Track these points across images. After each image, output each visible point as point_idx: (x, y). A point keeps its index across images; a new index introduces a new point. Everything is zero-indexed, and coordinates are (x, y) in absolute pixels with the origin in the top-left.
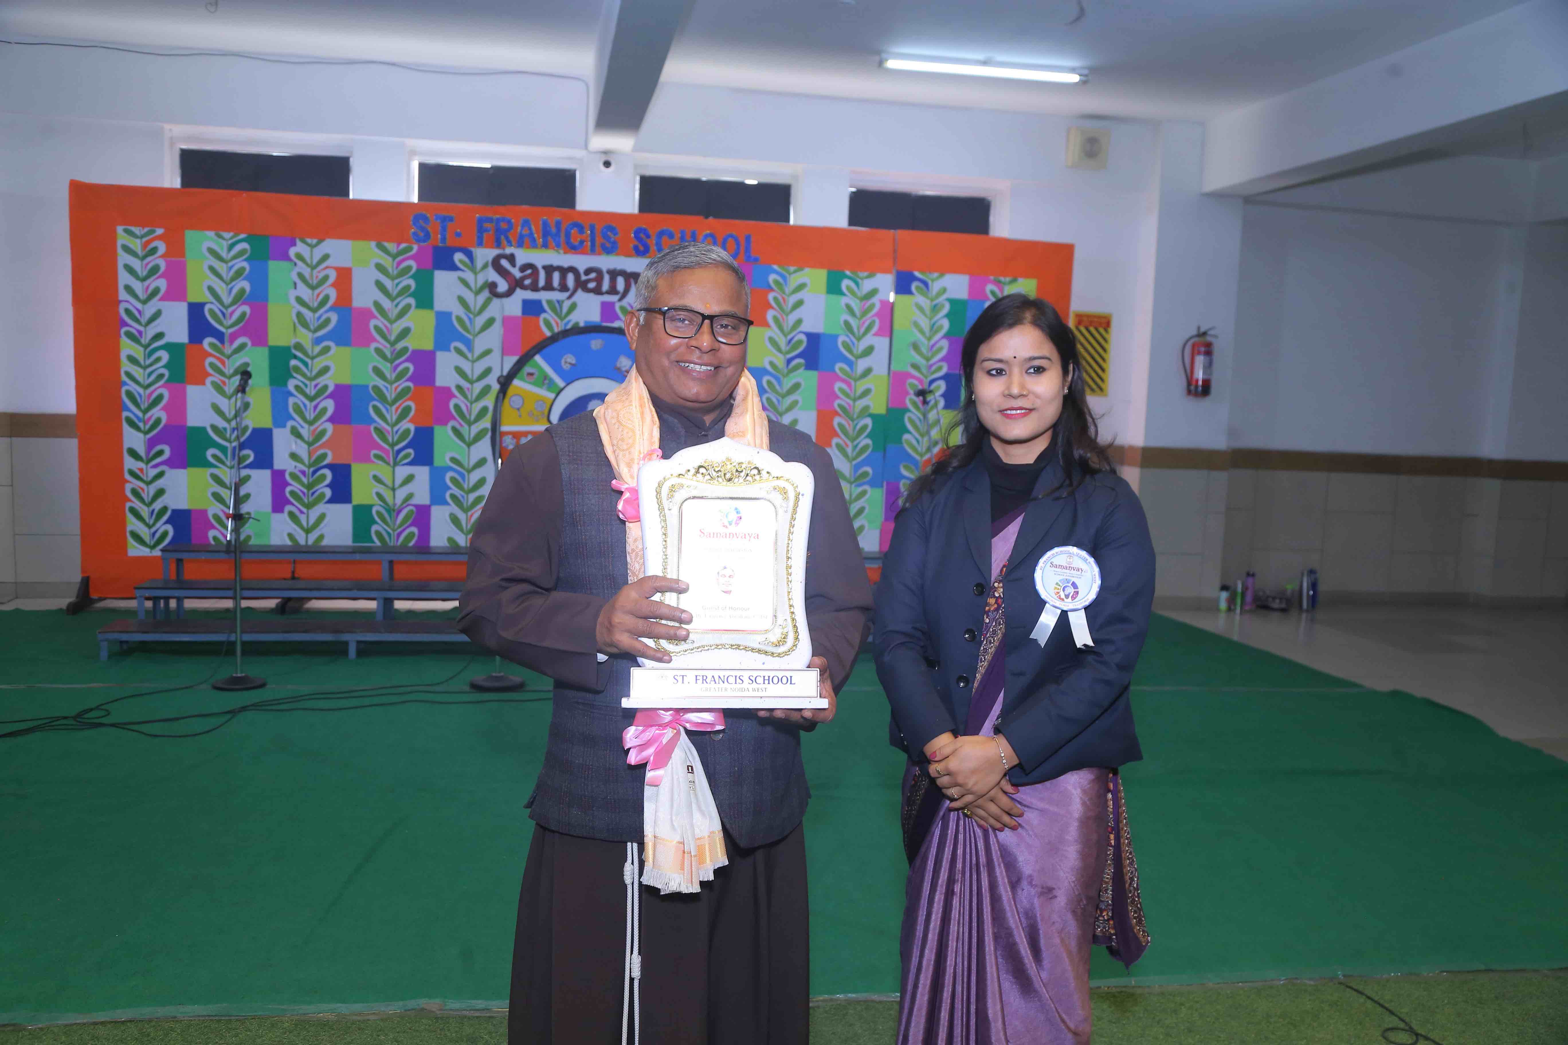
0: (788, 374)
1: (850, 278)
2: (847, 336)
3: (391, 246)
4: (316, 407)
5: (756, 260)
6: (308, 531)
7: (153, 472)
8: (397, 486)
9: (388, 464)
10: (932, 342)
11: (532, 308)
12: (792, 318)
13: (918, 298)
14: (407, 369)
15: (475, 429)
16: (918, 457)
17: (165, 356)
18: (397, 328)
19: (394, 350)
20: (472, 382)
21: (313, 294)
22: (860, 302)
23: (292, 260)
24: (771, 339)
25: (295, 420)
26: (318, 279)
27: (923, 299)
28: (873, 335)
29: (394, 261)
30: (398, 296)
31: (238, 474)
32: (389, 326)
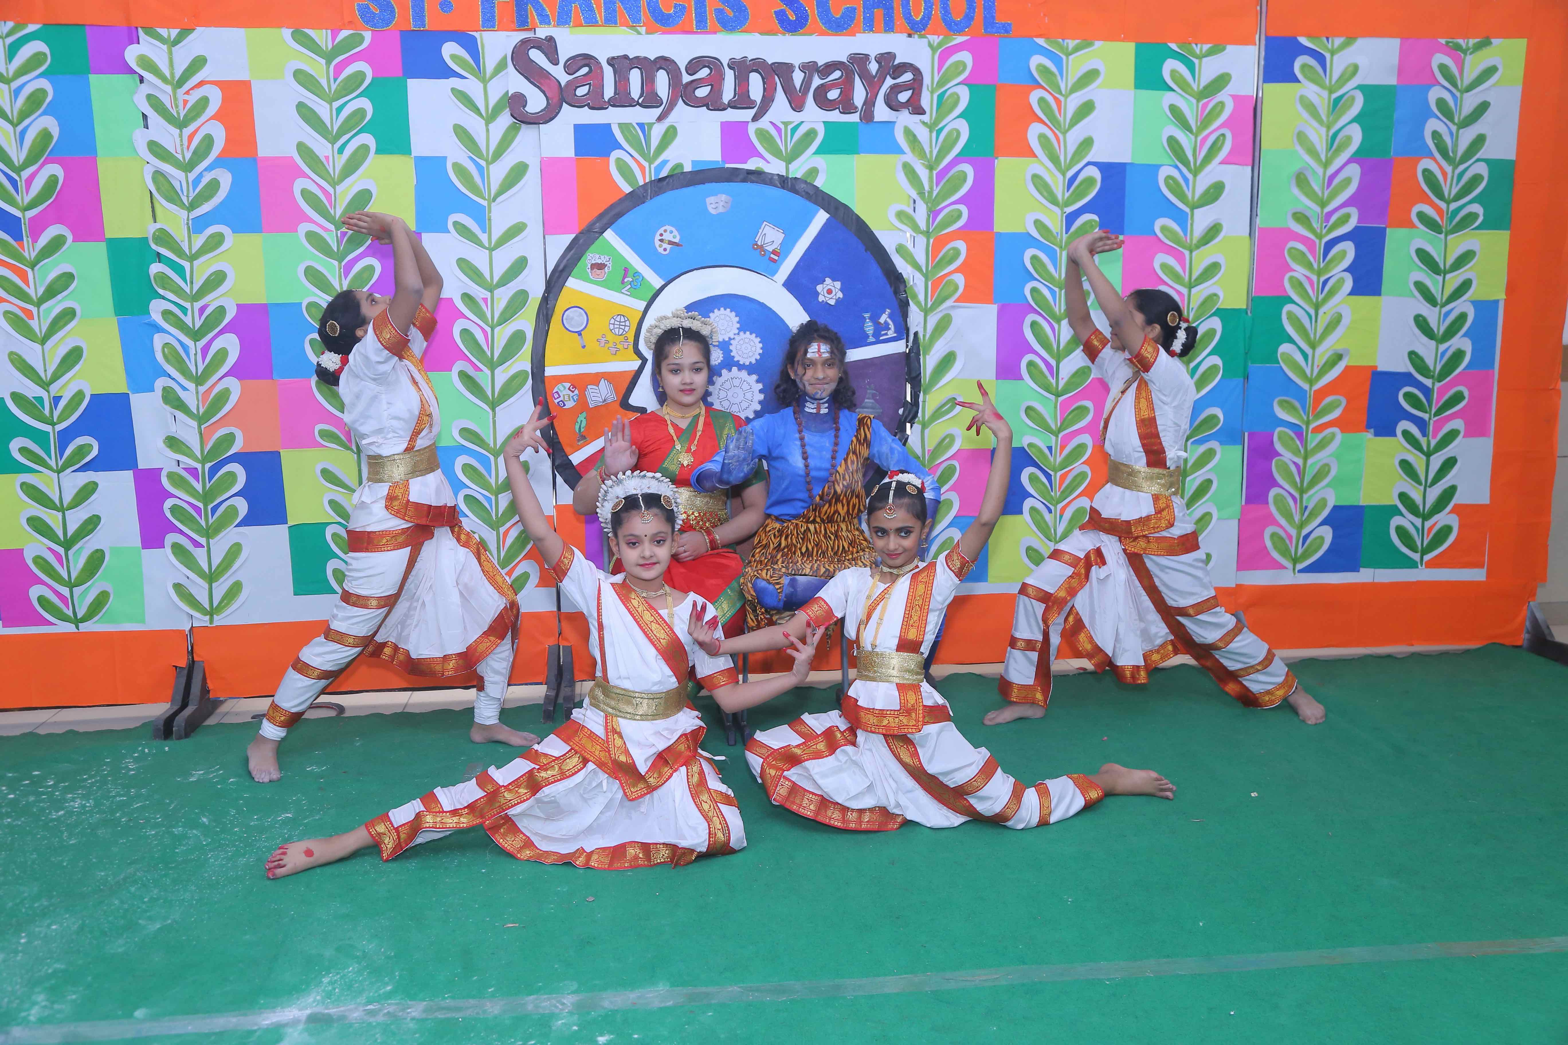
1: (1176, 56)
2: (1177, 167)
3: (321, 36)
4: (205, 350)
5: (1006, 29)
6: (211, 578)
10: (1332, 169)
11: (593, 142)
12: (1074, 137)
13: (1308, 89)
14: (370, 269)
15: (503, 375)
16: (1306, 386)
18: (345, 192)
20: (491, 288)
21: (181, 136)
22: (1198, 101)
23: (132, 72)
24: (1037, 179)
25: (169, 376)
26: (189, 106)
27: (1314, 88)
28: (1222, 163)
29: (328, 63)
30: (342, 131)
31: (73, 481)
32: (330, 190)
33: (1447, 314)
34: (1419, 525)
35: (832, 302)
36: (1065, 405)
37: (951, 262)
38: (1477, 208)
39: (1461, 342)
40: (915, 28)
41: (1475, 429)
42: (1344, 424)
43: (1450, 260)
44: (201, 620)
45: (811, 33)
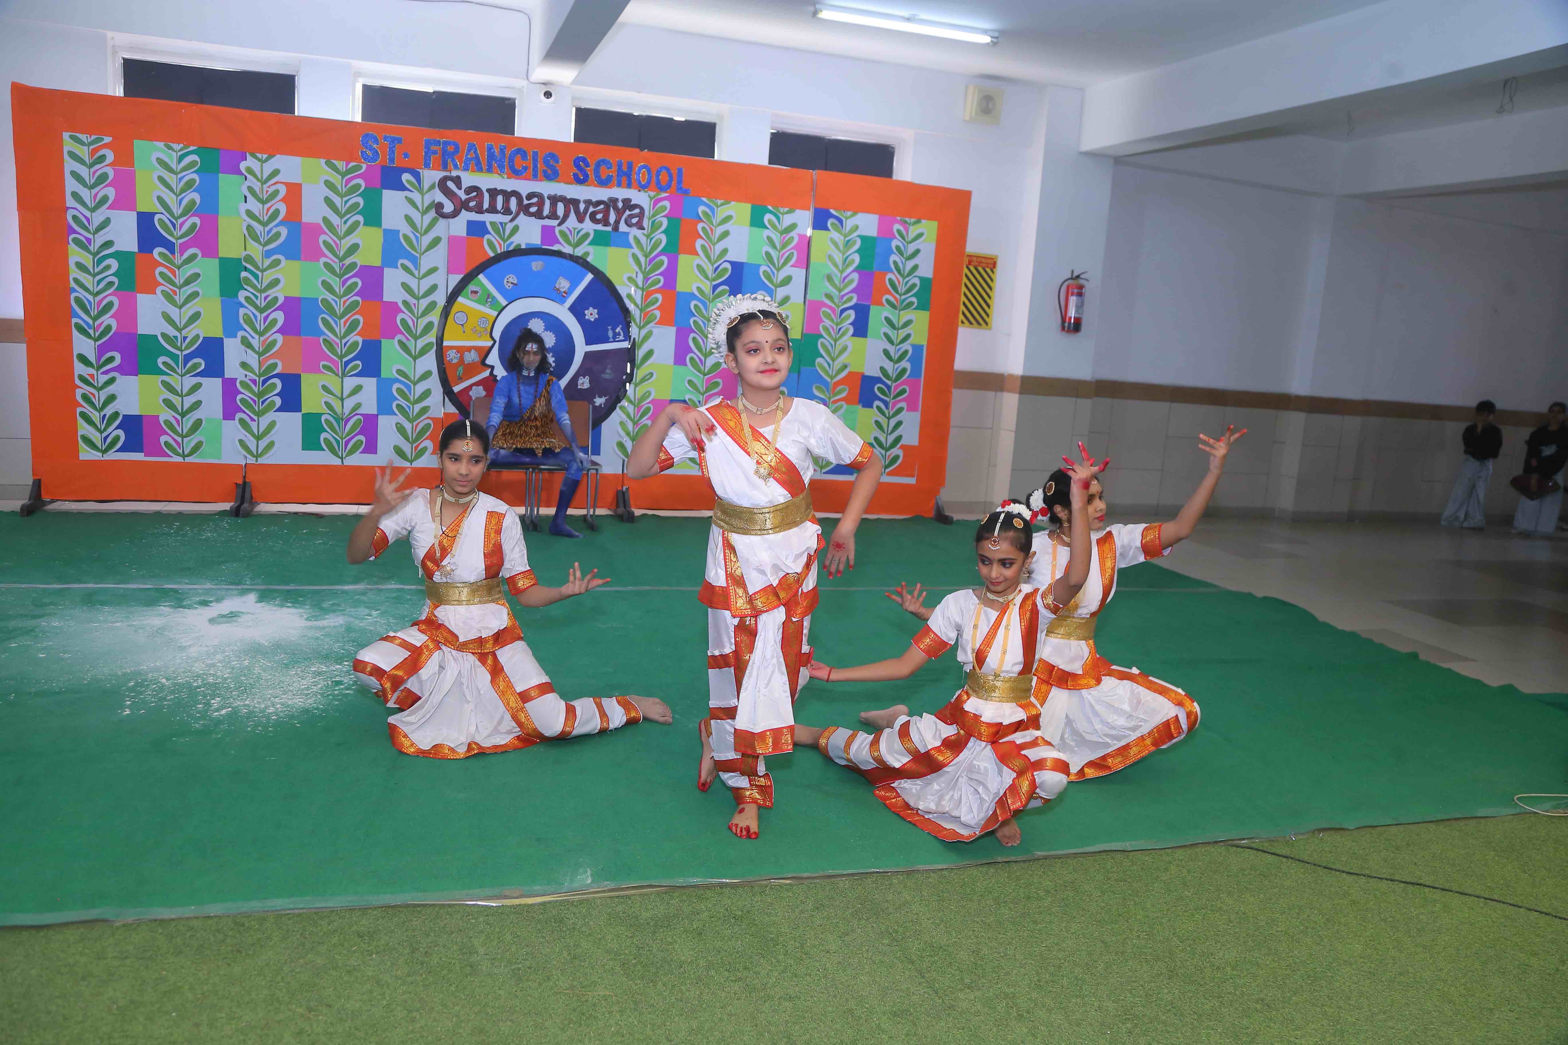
0: (714, 299)
1: (771, 212)
2: (769, 267)
3: (340, 165)
4: (266, 319)
5: (686, 192)
6: (258, 438)
7: (103, 379)
8: (344, 397)
9: (337, 375)
10: (844, 275)
11: (476, 229)
12: (719, 247)
13: (834, 234)
14: (356, 284)
15: (421, 343)
16: (829, 380)
17: (114, 264)
18: (346, 243)
19: (343, 265)
20: (418, 299)
21: (263, 208)
22: (781, 235)
23: (242, 174)
24: (699, 267)
25: (246, 330)
26: (269, 193)
27: (838, 235)
28: (792, 266)
29: (342, 178)
30: (347, 212)
31: (190, 381)
32: (338, 242)
33: (899, 350)
34: (884, 454)
35: (592, 320)
36: (708, 381)
37: (653, 304)
38: (914, 300)
39: (905, 364)
40: (642, 188)
41: (912, 408)
42: (848, 400)
43: (901, 323)
44: (251, 460)
45: (590, 185)
